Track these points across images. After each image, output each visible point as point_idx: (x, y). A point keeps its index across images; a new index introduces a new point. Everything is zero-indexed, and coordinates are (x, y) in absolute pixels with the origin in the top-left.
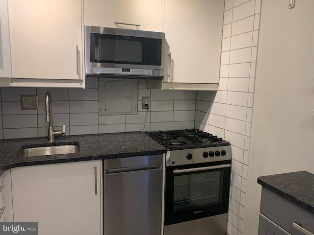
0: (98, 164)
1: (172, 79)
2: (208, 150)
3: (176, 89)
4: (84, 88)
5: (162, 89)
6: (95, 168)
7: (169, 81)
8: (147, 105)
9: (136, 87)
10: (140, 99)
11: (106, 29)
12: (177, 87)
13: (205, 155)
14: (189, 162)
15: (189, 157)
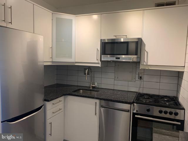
0: (98, 101)
1: (147, 63)
2: (164, 109)
3: (150, 68)
4: (100, 66)
5: (140, 68)
6: (96, 103)
7: (145, 64)
8: (141, 77)
9: (135, 67)
10: (137, 73)
11: (108, 40)
12: (151, 68)
13: (161, 112)
14: (147, 113)
15: (148, 110)
